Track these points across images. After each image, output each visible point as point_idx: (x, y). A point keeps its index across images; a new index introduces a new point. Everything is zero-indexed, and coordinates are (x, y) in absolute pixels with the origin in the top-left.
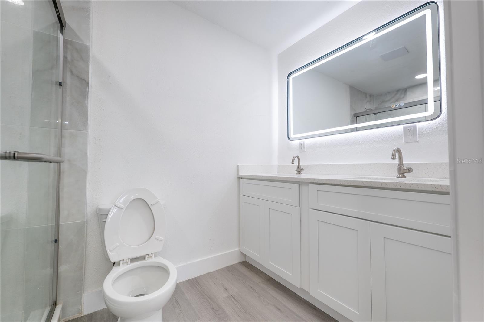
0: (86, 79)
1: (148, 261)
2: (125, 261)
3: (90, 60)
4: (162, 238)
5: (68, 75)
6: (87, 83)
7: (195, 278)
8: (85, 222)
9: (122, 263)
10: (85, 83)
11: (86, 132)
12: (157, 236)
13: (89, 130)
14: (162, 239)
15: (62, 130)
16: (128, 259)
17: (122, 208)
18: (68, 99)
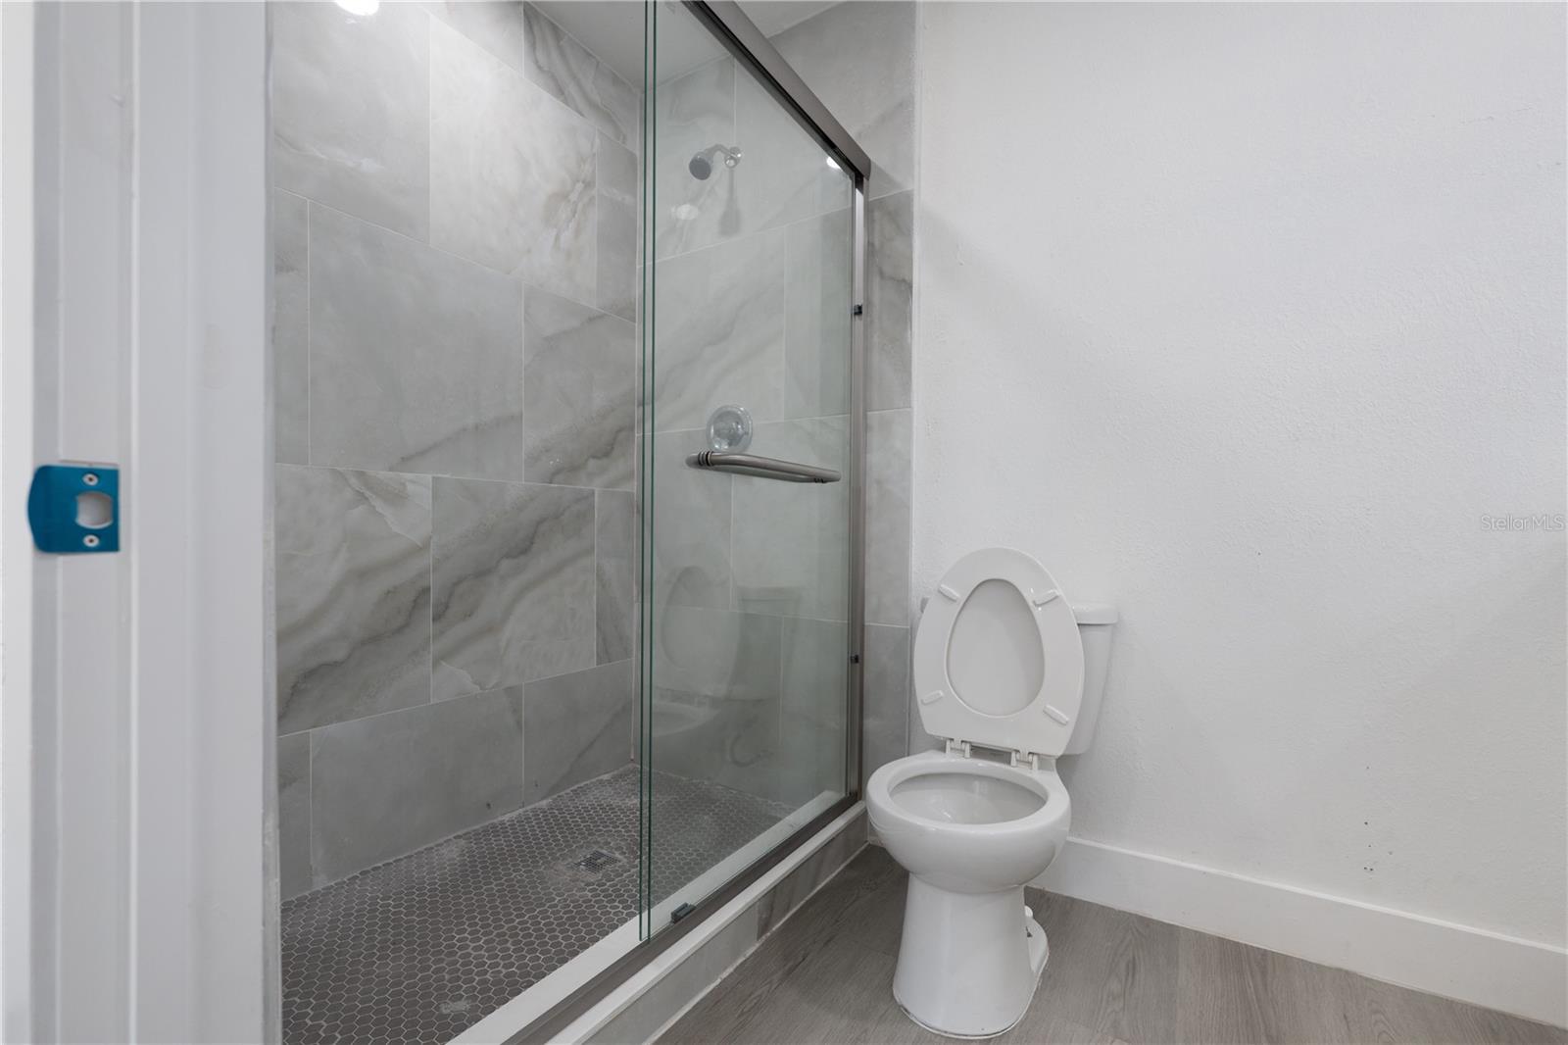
0: (907, 278)
1: (1014, 770)
2: (957, 744)
3: (914, 228)
4: (1064, 716)
5: (876, 280)
6: (910, 286)
7: (1264, 953)
8: (907, 629)
9: (952, 749)
10: (905, 286)
11: (908, 409)
12: (1048, 706)
13: (916, 403)
14: (1067, 719)
15: (869, 413)
16: (966, 742)
17: (954, 601)
18: (876, 339)
